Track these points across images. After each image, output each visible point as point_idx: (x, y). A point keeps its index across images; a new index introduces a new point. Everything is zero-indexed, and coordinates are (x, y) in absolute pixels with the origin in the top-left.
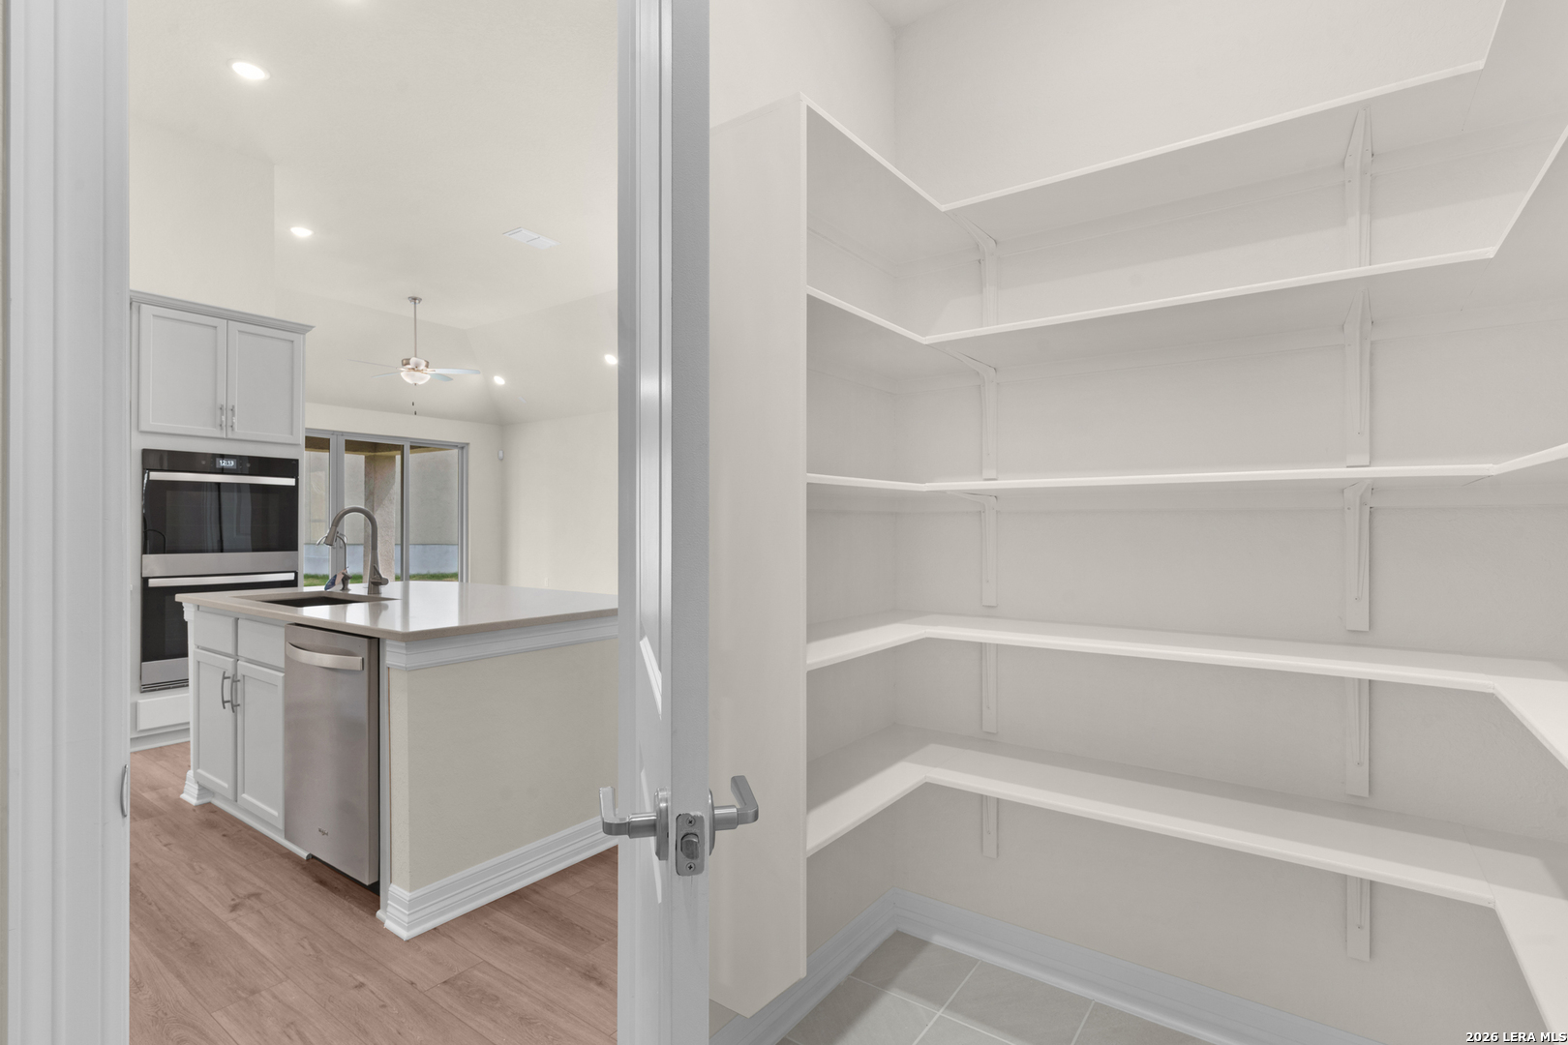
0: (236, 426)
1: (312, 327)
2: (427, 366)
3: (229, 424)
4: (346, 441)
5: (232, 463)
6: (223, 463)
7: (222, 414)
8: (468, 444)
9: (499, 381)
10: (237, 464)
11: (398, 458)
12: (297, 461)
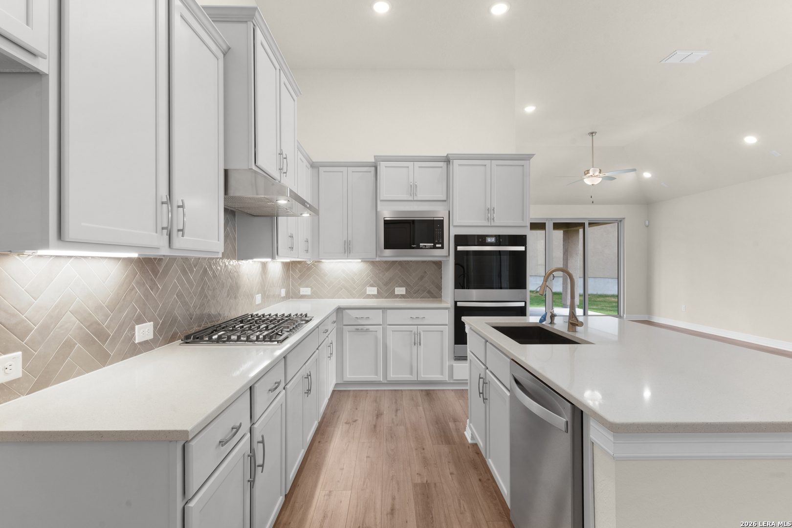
0: (495, 219)
1: (534, 155)
2: (600, 173)
3: (492, 218)
4: (554, 223)
5: (493, 240)
6: (489, 240)
7: (489, 213)
8: (624, 218)
9: (647, 175)
10: (496, 240)
11: (581, 231)
12: (526, 235)
